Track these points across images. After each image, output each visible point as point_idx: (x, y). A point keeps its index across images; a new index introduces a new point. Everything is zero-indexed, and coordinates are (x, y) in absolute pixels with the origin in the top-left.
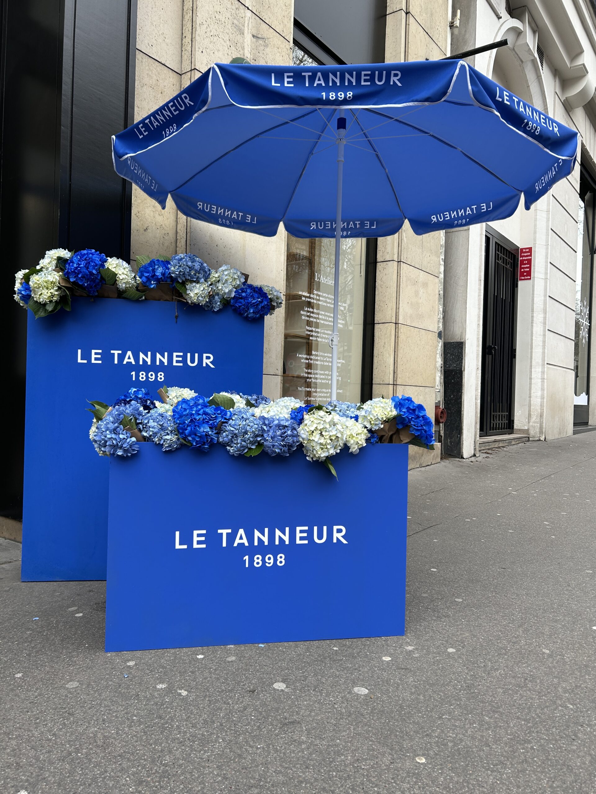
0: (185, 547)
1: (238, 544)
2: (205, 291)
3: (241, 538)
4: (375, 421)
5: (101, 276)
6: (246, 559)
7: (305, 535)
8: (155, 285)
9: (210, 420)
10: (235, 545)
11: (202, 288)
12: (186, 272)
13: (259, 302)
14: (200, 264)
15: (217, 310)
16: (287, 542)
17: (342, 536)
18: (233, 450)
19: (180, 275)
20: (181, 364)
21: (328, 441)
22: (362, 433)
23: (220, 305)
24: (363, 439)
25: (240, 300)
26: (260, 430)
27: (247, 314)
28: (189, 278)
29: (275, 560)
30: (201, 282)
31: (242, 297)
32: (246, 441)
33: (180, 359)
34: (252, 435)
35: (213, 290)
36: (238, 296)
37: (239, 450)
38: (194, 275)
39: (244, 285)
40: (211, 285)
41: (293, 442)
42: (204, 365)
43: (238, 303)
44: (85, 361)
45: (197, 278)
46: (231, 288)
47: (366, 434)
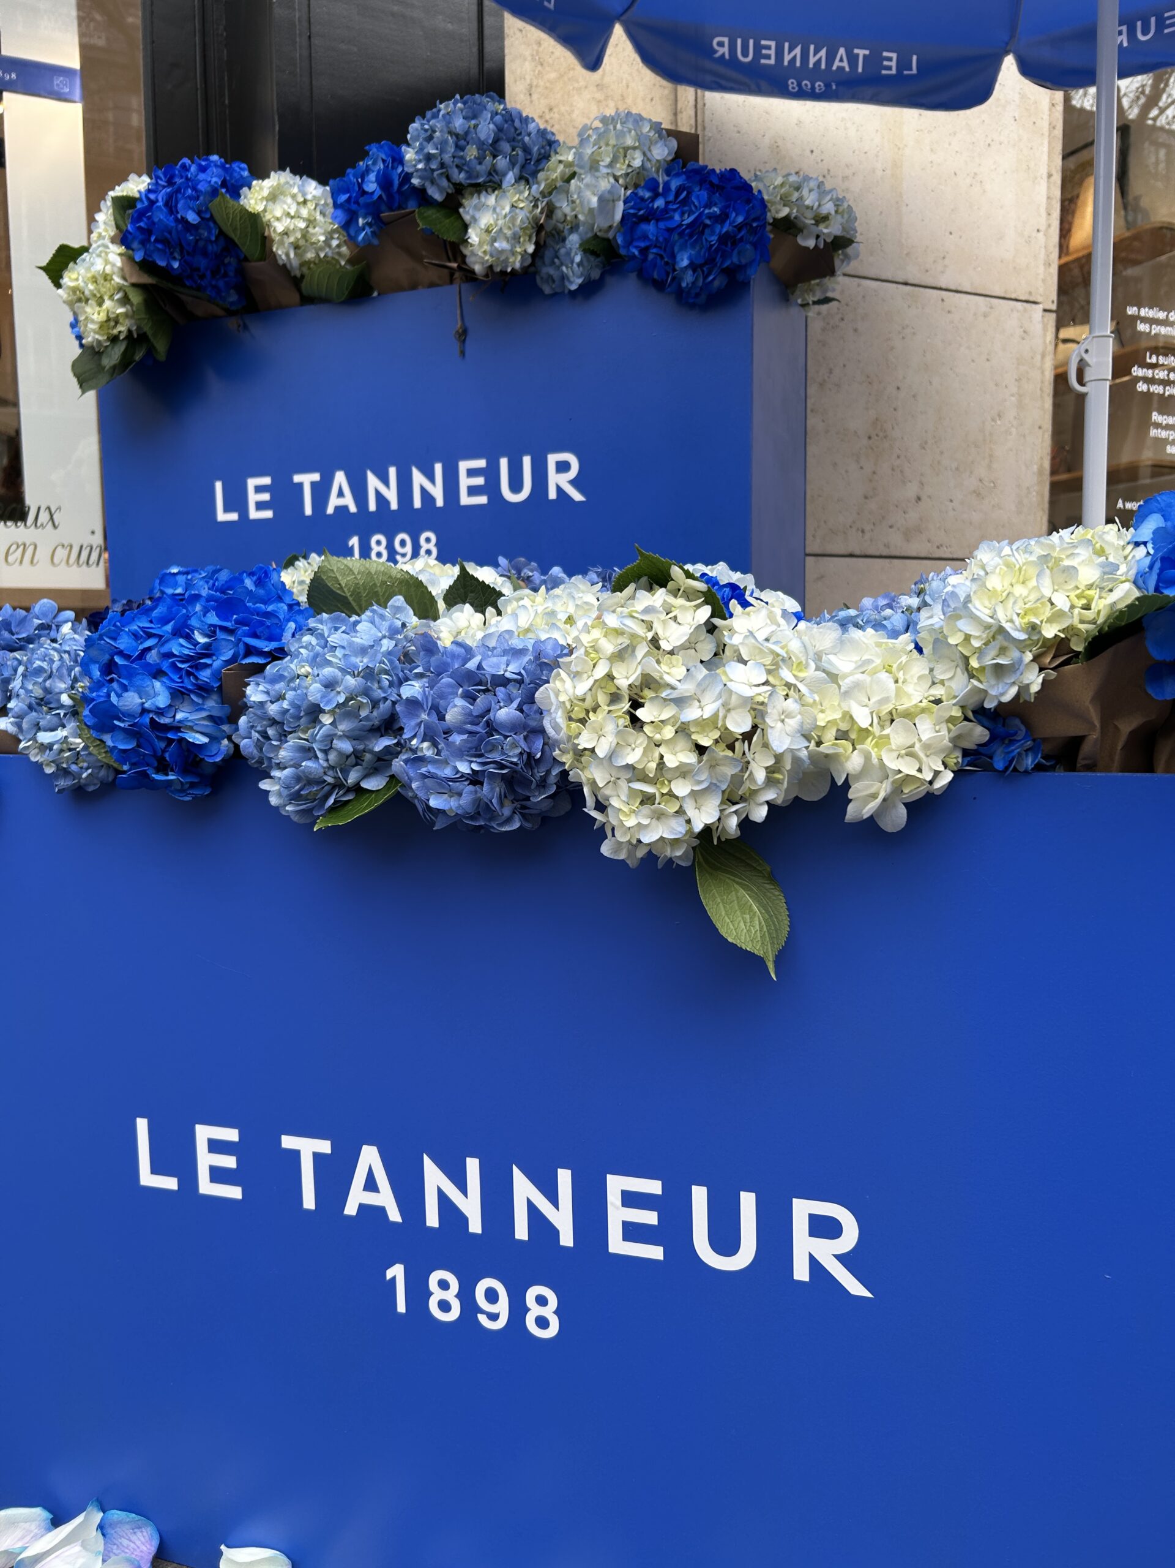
0: (170, 1183)
1: (362, 1207)
2: (521, 216)
3: (371, 1185)
4: (993, 653)
5: (221, 233)
6: (394, 1279)
7: (650, 1218)
8: (368, 230)
9: (186, 659)
10: (351, 1209)
11: (507, 209)
12: (447, 157)
13: (710, 217)
14: (498, 118)
15: (581, 286)
16: (567, 1239)
17: (843, 1259)
18: (279, 794)
19: (433, 171)
20: (482, 500)
21: (679, 756)
22: (923, 711)
23: (585, 263)
24: (926, 747)
25: (644, 227)
26: (385, 699)
27: (674, 279)
28: (462, 175)
29: (518, 1309)
30: (504, 186)
31: (652, 216)
32: (319, 754)
33: (480, 481)
34: (343, 727)
35: (558, 215)
36: (634, 215)
37: (295, 797)
38: (475, 162)
39: (668, 172)
40: (550, 193)
41: (530, 760)
42: (552, 495)
43: (639, 239)
44: (234, 517)
45: (490, 174)
46: (608, 187)
47: (951, 720)
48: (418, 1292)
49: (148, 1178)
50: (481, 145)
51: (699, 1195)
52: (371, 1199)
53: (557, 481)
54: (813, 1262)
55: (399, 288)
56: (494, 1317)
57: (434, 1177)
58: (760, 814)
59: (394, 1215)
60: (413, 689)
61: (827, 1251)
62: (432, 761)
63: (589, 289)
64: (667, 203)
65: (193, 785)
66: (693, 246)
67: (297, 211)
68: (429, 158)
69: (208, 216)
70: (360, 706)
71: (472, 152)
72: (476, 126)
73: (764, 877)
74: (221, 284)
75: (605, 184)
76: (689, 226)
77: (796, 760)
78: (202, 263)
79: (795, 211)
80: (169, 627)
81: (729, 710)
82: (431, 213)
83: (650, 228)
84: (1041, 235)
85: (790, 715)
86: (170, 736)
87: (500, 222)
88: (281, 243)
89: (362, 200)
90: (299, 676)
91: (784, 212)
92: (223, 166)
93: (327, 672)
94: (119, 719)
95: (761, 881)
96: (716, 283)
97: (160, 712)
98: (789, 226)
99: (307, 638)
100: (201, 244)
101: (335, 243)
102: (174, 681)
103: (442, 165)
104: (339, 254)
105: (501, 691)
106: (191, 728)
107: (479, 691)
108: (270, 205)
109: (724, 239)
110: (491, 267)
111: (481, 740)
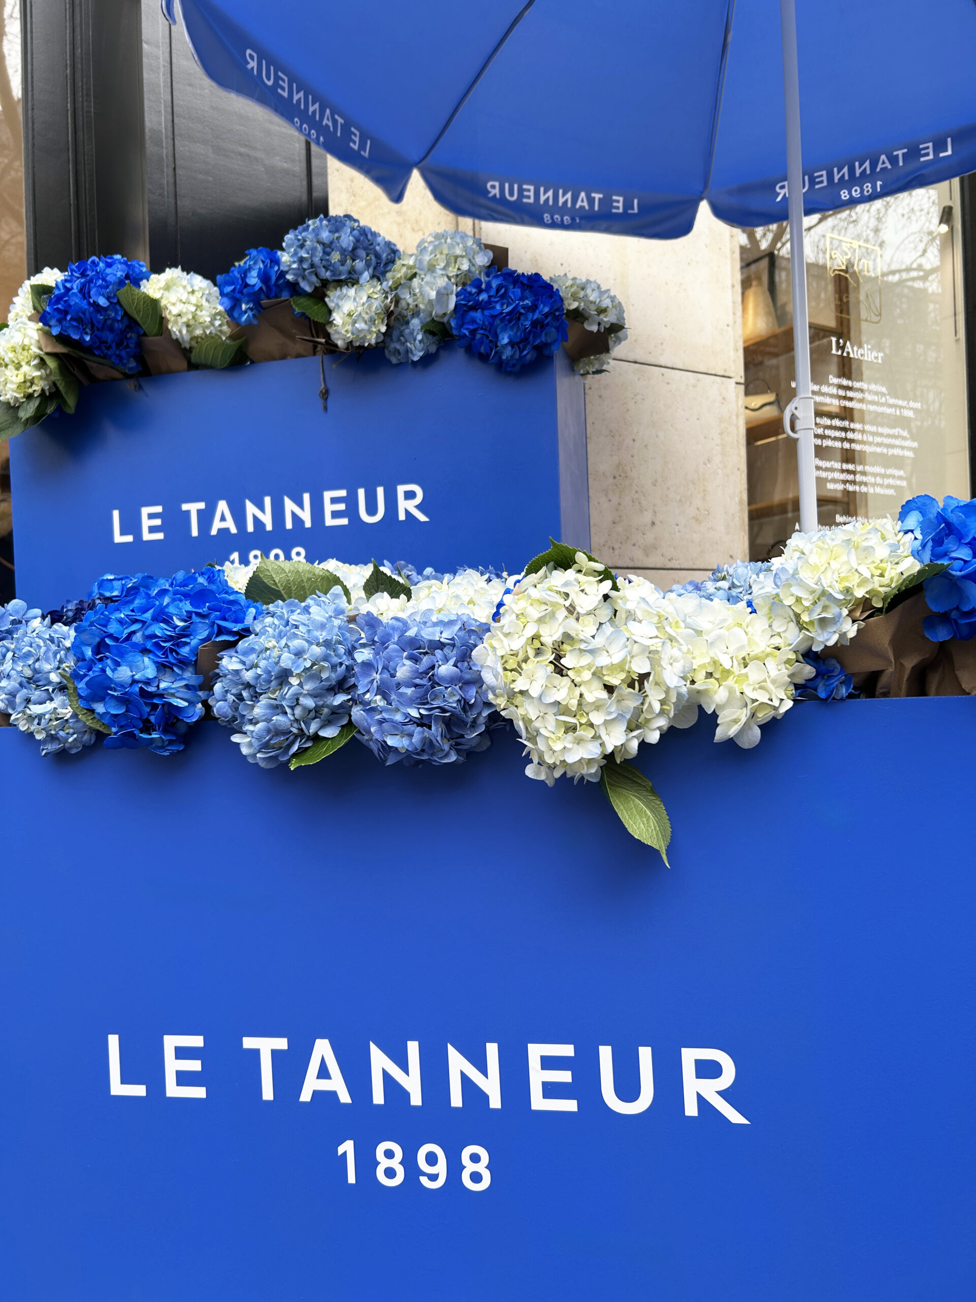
0: (140, 1090)
1: (316, 1094)
2: (376, 304)
3: (324, 1073)
4: (819, 610)
5: (126, 314)
6: (345, 1153)
7: (565, 1076)
8: (250, 313)
9: (169, 639)
10: (306, 1096)
11: (365, 299)
12: (317, 260)
13: (524, 307)
14: (356, 232)
15: (421, 358)
16: (495, 1102)
17: (724, 1094)
18: (250, 745)
19: (305, 270)
20: (344, 521)
21: (594, 694)
22: (768, 655)
23: (425, 341)
24: (774, 682)
25: (472, 314)
26: (341, 664)
27: (496, 353)
28: (328, 274)
29: (455, 1168)
30: (361, 281)
31: (478, 306)
32: (288, 710)
33: (342, 507)
34: (308, 687)
35: (403, 304)
36: (465, 305)
37: (265, 746)
38: (339, 264)
39: (488, 275)
40: (396, 288)
41: (466, 706)
42: (402, 517)
43: (469, 323)
44: (129, 538)
45: (350, 273)
46: (444, 284)
47: (788, 662)
48: (366, 1163)
49: (117, 1088)
50: (343, 251)
51: (605, 1053)
52: (324, 1085)
53: (404, 505)
54: (701, 1100)
55: (273, 358)
56: (433, 1178)
57: (379, 1061)
58: (654, 737)
59: (345, 1097)
60: (363, 655)
61: (710, 1089)
62: (387, 710)
63: (428, 360)
64: (490, 297)
65: (171, 742)
66: (512, 328)
67: (188, 298)
68: (301, 260)
69: (115, 301)
70: (322, 669)
71: (336, 257)
72: (338, 238)
73: (647, 790)
74: (123, 353)
75: (442, 282)
76: (509, 313)
77: (679, 695)
78: (109, 337)
79: (582, 304)
80: (148, 615)
81: (632, 657)
82: (302, 300)
83: (478, 315)
84: (730, 328)
85: (676, 660)
86: (155, 701)
87: (360, 309)
88: (176, 322)
89: (245, 291)
90: (267, 649)
91: (574, 305)
92: (125, 263)
93: (296, 643)
94: (111, 690)
95: (645, 793)
96: (529, 357)
97: (148, 682)
98: (578, 316)
99: (269, 620)
100: (109, 322)
101: (217, 323)
102: (158, 657)
103: (312, 265)
104: (221, 331)
105: (438, 653)
106: (173, 695)
107: (421, 653)
108: (166, 294)
109: (535, 324)
110: (351, 342)
111: (427, 692)
